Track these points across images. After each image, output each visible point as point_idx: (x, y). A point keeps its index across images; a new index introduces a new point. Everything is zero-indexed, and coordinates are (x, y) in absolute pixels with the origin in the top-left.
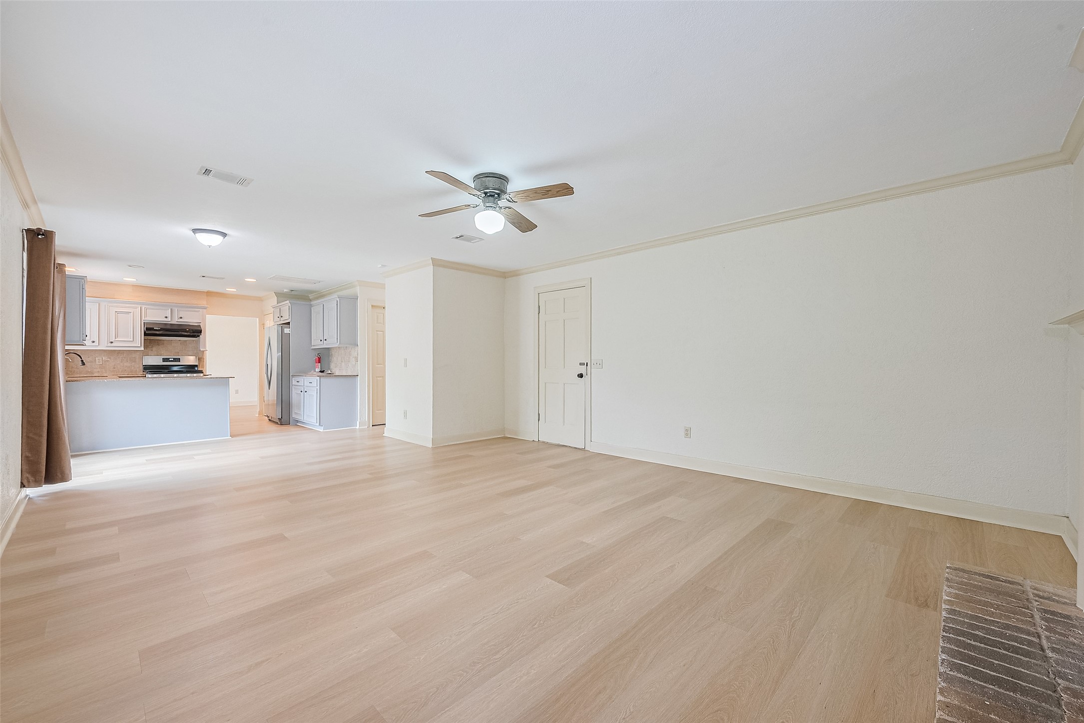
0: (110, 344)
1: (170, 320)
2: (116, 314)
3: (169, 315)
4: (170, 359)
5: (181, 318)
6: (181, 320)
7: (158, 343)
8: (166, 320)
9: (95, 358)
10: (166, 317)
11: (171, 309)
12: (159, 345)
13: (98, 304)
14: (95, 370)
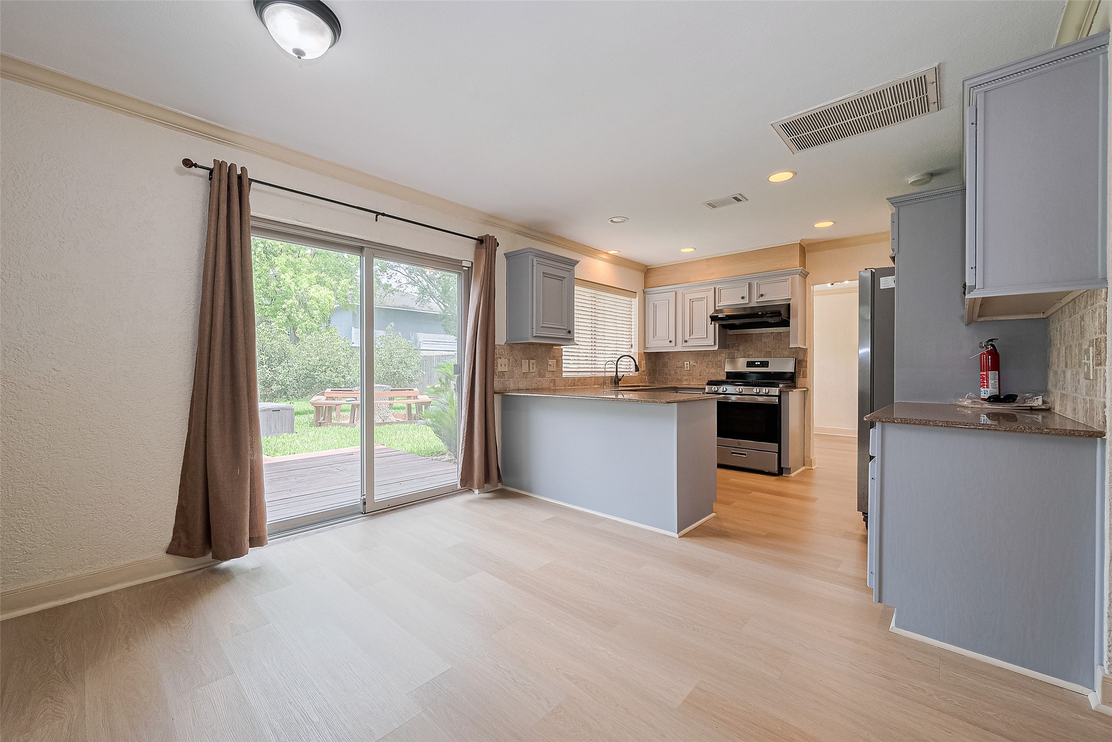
0: (685, 344)
1: (747, 302)
2: (690, 303)
3: (746, 294)
4: (756, 363)
5: (762, 295)
6: (762, 299)
7: (746, 339)
8: (742, 302)
9: (684, 362)
10: (743, 298)
11: (749, 284)
12: (746, 341)
13: (674, 293)
14: (685, 378)
